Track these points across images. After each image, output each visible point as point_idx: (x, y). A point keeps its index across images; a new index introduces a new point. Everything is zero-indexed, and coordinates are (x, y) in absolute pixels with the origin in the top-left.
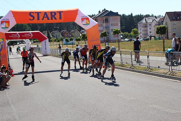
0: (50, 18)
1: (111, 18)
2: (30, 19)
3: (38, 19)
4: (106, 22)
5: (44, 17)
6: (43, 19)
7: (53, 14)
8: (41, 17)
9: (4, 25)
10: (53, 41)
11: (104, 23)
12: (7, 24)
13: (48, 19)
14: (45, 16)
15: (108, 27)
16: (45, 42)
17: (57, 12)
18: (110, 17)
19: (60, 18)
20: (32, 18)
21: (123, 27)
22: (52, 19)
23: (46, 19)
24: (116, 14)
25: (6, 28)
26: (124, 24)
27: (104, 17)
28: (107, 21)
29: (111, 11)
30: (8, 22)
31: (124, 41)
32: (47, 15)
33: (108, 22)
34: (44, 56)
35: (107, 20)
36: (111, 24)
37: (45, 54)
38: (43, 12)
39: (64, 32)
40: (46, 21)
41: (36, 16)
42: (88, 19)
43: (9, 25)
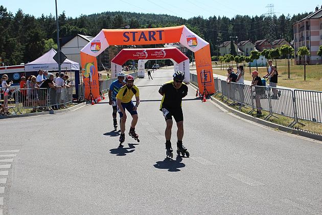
0: (148, 38)
2: (124, 41)
3: (134, 40)
5: (141, 38)
6: (139, 40)
7: (152, 34)
8: (137, 37)
9: (94, 48)
11: (321, 29)
12: (98, 46)
13: (146, 40)
14: (142, 36)
16: (184, 64)
17: (157, 31)
19: (161, 39)
20: (126, 39)
22: (150, 40)
23: (143, 40)
25: (97, 50)
30: (99, 44)
32: (144, 36)
38: (139, 32)
39: (262, 43)
40: (143, 42)
41: (131, 36)
42: (195, 39)
43: (100, 48)
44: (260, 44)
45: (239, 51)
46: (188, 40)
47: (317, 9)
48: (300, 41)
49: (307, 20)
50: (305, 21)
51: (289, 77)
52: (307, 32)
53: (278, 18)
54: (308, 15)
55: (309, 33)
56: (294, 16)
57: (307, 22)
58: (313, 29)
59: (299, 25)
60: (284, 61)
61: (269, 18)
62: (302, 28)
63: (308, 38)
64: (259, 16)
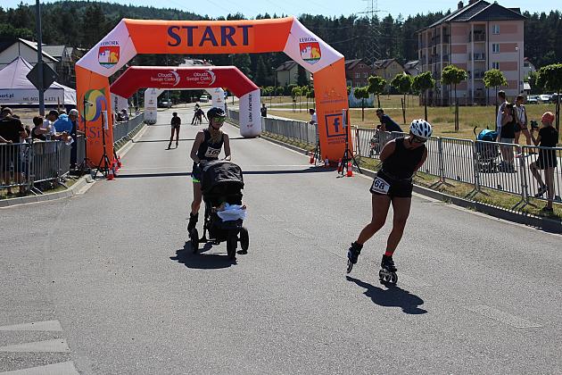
0: (219, 42)
1: (494, 27)
2: (169, 44)
3: (190, 44)
4: (476, 39)
5: (204, 39)
6: (201, 45)
8: (197, 37)
9: (106, 57)
10: (298, 95)
11: (470, 41)
12: (113, 53)
13: (215, 44)
14: (208, 36)
15: (484, 55)
16: (250, 99)
17: (239, 27)
18: (491, 24)
19: (246, 43)
20: (174, 41)
21: (549, 56)
22: (224, 44)
23: (208, 43)
24: (514, 14)
25: (111, 63)
26: (552, 46)
27: (472, 23)
28: (480, 35)
29: (495, 5)
30: (116, 50)
31: (536, 102)
32: (211, 34)
33: (483, 39)
34: (246, 137)
35: (480, 32)
36: (494, 45)
37: (247, 131)
38: (202, 26)
39: (354, 64)
40: (209, 48)
41: (184, 35)
42: (316, 45)
43: (118, 58)
44: (351, 67)
45: (312, 79)
46: (303, 47)
47: (461, 5)
48: (430, 62)
49: (444, 25)
50: (441, 26)
51: (457, 128)
52: (445, 47)
53: (381, 20)
54: (443, 17)
55: (448, 49)
56: (410, 18)
57: (445, 29)
58: (455, 41)
59: (430, 34)
60: (397, 98)
61: (365, 21)
62: (435, 40)
63: (446, 58)
64: (347, 17)
